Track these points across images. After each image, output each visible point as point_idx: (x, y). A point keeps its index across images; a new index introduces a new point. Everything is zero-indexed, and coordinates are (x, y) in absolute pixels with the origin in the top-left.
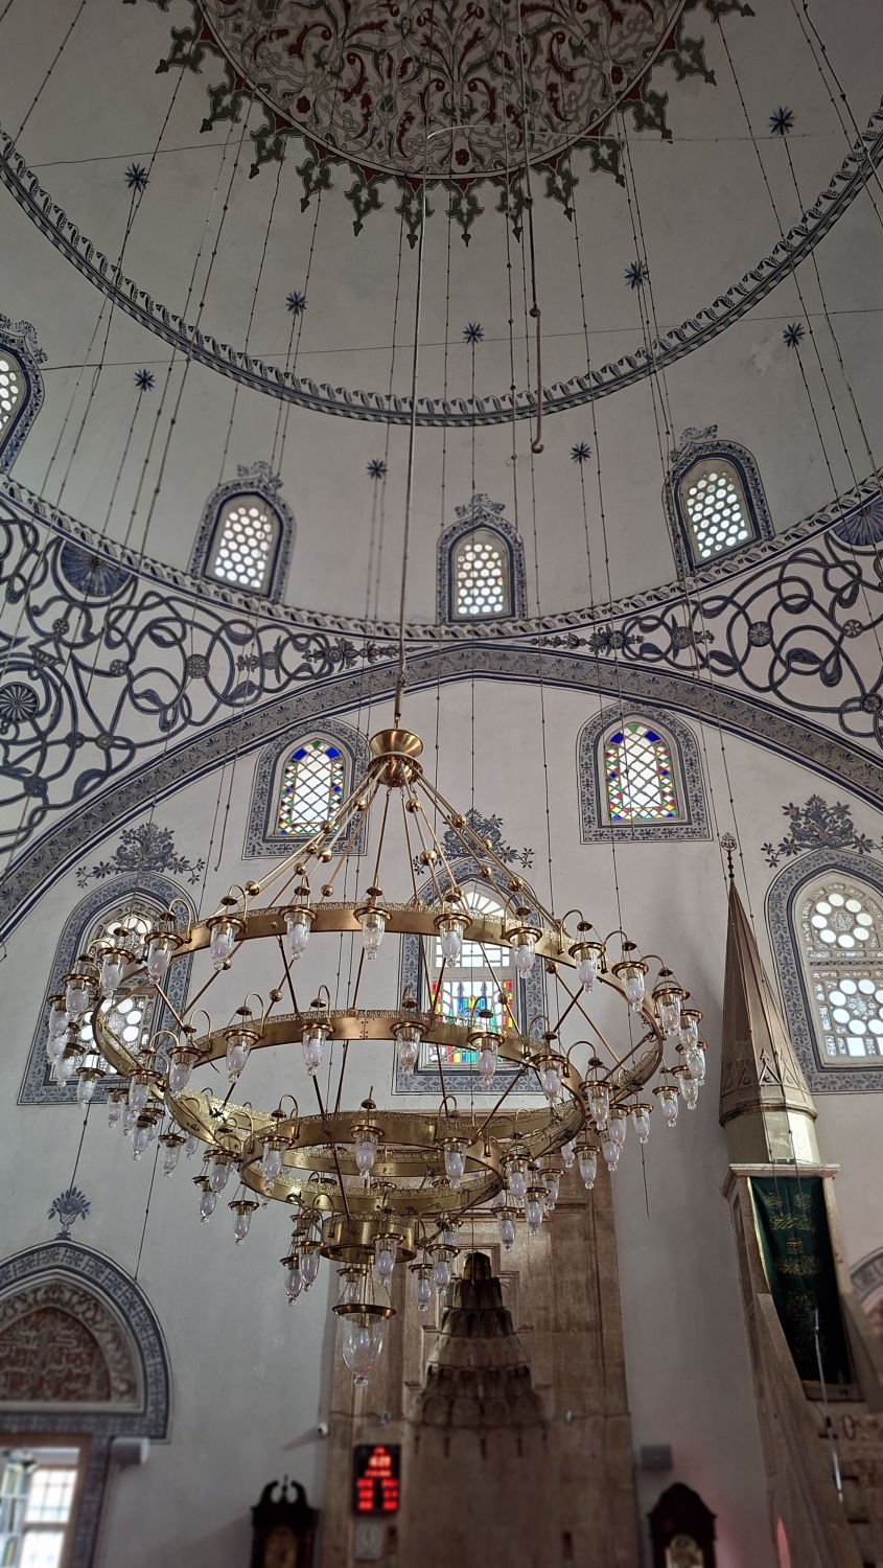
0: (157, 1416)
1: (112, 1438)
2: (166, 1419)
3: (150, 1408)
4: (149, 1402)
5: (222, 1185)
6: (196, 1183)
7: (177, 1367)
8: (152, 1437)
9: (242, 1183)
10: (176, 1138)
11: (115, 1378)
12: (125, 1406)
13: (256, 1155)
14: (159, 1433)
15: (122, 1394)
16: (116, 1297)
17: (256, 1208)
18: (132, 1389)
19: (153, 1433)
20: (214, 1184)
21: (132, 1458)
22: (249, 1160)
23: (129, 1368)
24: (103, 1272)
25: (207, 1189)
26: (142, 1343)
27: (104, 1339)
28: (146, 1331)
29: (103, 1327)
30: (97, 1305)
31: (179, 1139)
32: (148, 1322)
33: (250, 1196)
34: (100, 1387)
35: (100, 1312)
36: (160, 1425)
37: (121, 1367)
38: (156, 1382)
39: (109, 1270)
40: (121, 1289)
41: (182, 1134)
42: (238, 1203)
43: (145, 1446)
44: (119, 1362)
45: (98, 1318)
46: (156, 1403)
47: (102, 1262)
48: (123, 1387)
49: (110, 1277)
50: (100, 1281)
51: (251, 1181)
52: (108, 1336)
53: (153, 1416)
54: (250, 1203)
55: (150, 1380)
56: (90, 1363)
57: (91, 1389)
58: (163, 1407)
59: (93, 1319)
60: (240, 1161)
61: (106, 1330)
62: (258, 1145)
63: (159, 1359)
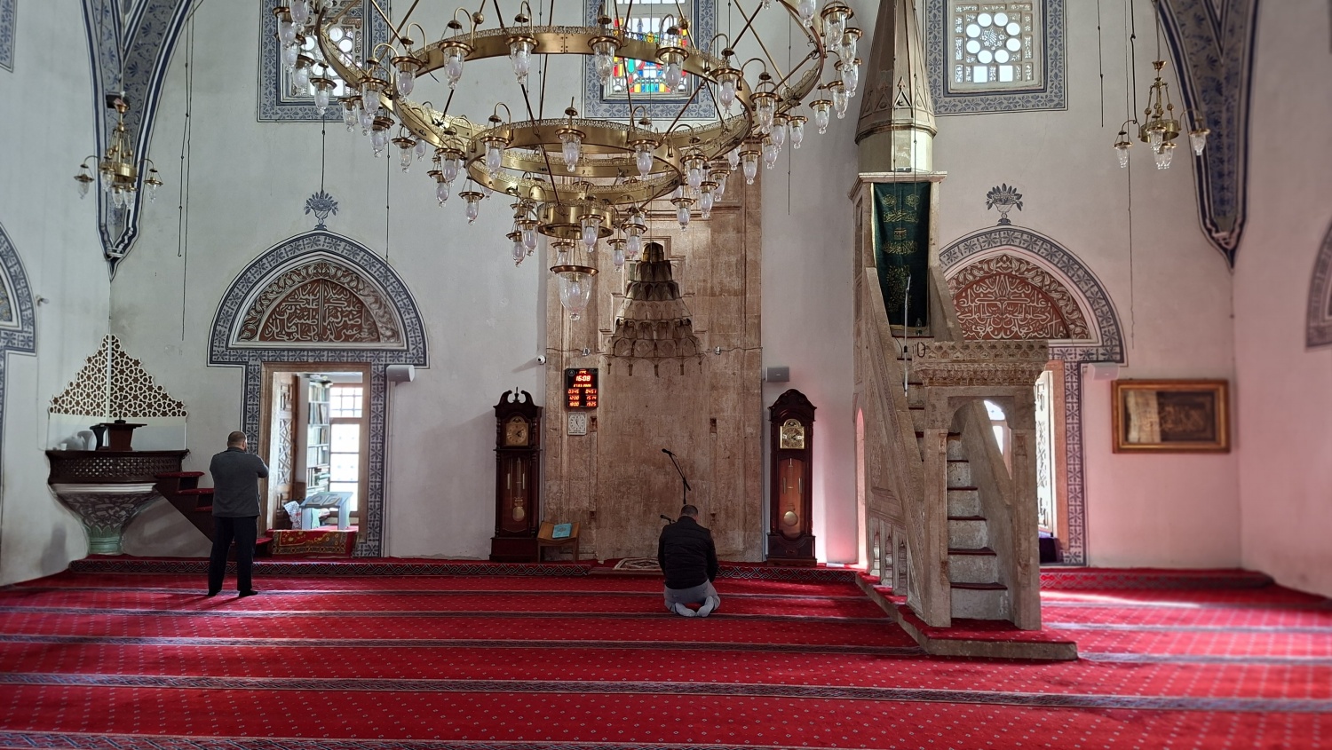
0: (417, 351)
1: (386, 365)
2: (425, 353)
3: (411, 347)
4: (410, 342)
5: (453, 176)
6: (431, 176)
7: (426, 321)
8: (415, 365)
9: (468, 178)
10: (407, 141)
11: (382, 327)
12: (393, 345)
13: (478, 154)
14: (421, 361)
15: (389, 338)
16: (372, 272)
17: (482, 198)
18: (395, 334)
19: (416, 362)
20: (447, 174)
21: (403, 378)
22: (473, 158)
23: (391, 320)
24: (358, 255)
25: (441, 181)
26: (398, 304)
27: (368, 301)
28: (400, 296)
29: (366, 293)
30: (358, 278)
31: (410, 142)
32: (401, 289)
33: (476, 188)
34: (371, 333)
35: (361, 282)
36: (421, 357)
37: (385, 320)
38: (414, 330)
39: (363, 253)
40: (375, 267)
41: (413, 139)
42: (467, 193)
43: (412, 371)
44: (383, 317)
45: (361, 287)
46: (416, 344)
47: (356, 248)
48: (389, 333)
49: (365, 258)
50: (357, 261)
51: (475, 177)
52: (371, 299)
53: (415, 351)
54: (477, 194)
55: (408, 329)
56: (360, 317)
57: (365, 334)
58: (421, 345)
59: (357, 287)
60: (465, 159)
61: (368, 295)
62: (479, 145)
63: (413, 315)
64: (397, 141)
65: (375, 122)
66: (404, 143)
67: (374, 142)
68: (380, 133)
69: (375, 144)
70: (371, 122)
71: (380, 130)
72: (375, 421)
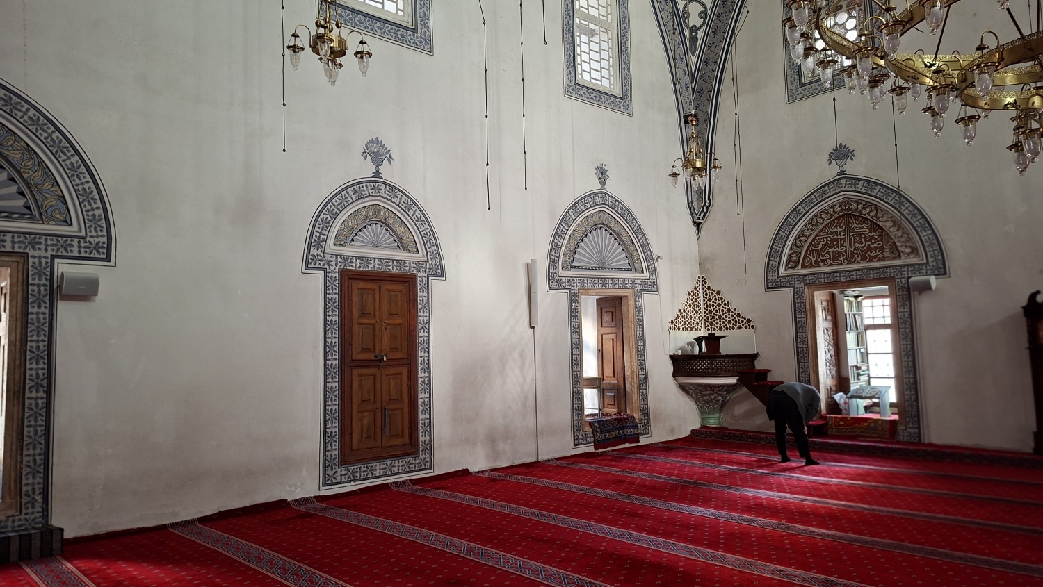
0: (937, 263)
1: (909, 278)
2: (944, 264)
3: (930, 260)
4: (929, 256)
5: (945, 108)
6: (925, 112)
7: (943, 235)
8: (935, 275)
9: (962, 105)
10: (901, 88)
11: (901, 246)
12: (913, 260)
13: (969, 82)
14: (942, 270)
15: (909, 254)
16: (889, 201)
17: (978, 119)
18: (914, 251)
19: (936, 272)
20: (939, 109)
21: (926, 287)
22: (964, 87)
23: (909, 239)
25: (935, 115)
26: (915, 224)
27: (887, 226)
28: (916, 217)
29: (885, 219)
30: (876, 208)
31: (905, 88)
32: (916, 211)
33: (971, 111)
34: (892, 252)
35: (879, 211)
36: (941, 268)
37: (904, 240)
38: (931, 245)
39: (879, 187)
40: (891, 196)
41: (906, 85)
42: (963, 119)
43: (933, 281)
44: (902, 237)
45: (879, 215)
46: (934, 257)
47: (872, 184)
48: (908, 250)
49: (881, 190)
50: (875, 194)
51: (970, 102)
52: (890, 224)
53: (934, 263)
54: (973, 117)
55: (926, 244)
56: (881, 240)
57: (887, 254)
58: (940, 257)
59: (876, 216)
60: (957, 90)
61: (887, 221)
62: (969, 74)
63: (930, 232)
64: (892, 90)
65: (870, 82)
66: (900, 91)
67: (872, 97)
68: (876, 89)
69: (872, 99)
70: (867, 82)
71: (876, 86)
72: (903, 326)
